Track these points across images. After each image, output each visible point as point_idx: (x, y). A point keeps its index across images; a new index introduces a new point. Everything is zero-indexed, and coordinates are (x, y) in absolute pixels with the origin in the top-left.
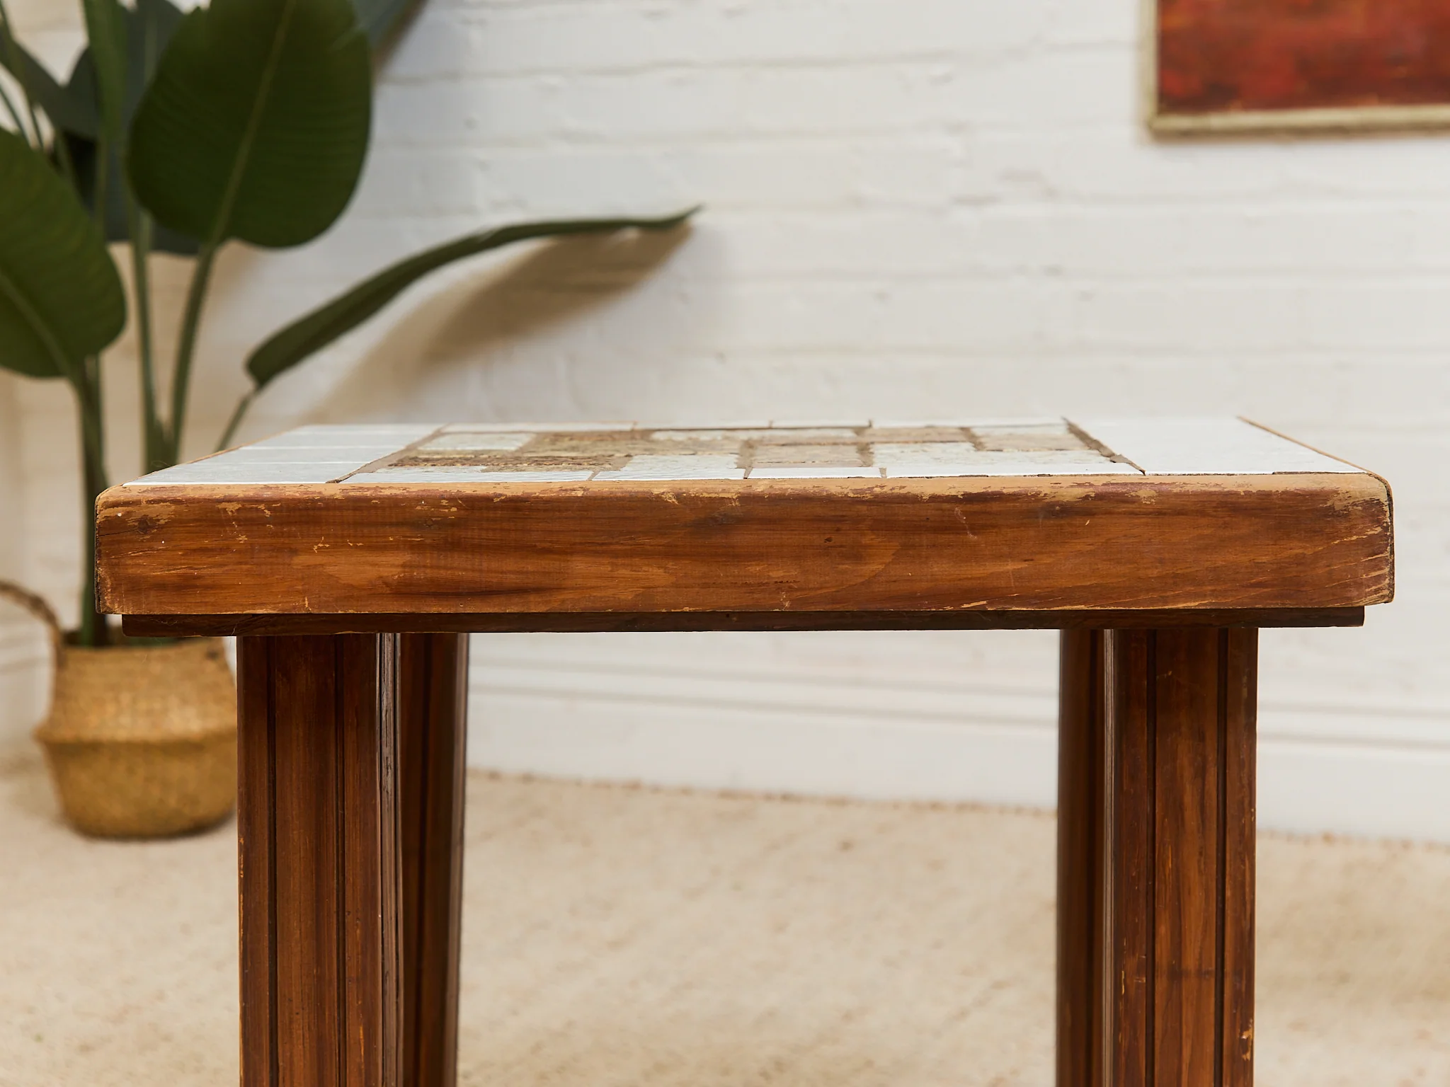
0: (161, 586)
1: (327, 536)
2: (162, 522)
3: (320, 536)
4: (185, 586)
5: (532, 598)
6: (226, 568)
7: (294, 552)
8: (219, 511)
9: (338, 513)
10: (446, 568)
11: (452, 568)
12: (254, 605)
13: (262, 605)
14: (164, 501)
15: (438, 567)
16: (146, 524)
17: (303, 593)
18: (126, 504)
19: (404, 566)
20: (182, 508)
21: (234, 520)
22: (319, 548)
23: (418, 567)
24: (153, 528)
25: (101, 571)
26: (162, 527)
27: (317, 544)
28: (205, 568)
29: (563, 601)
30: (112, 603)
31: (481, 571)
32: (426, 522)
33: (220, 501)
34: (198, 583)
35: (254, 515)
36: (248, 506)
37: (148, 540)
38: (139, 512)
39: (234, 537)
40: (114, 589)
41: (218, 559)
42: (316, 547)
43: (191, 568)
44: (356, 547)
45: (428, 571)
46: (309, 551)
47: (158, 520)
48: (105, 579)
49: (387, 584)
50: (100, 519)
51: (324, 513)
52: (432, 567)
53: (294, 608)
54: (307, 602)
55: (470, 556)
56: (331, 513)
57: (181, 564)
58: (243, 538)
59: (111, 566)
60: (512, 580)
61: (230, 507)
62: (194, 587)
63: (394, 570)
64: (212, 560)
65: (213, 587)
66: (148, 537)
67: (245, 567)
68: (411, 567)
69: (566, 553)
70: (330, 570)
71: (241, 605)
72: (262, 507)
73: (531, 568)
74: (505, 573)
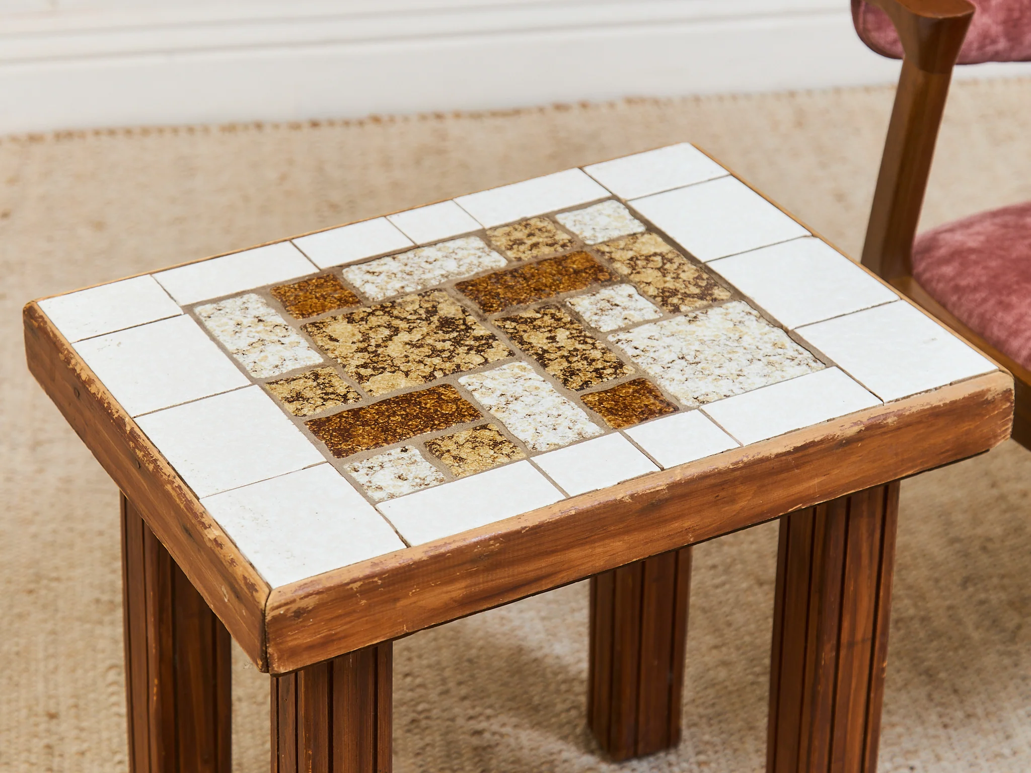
0: (310, 648)
1: (418, 584)
2: (310, 608)
3: (414, 585)
4: (326, 642)
5: (543, 582)
6: (353, 623)
7: (397, 600)
8: (348, 590)
9: (425, 569)
10: (492, 581)
11: (496, 580)
12: (371, 640)
13: (377, 638)
14: (311, 594)
15: (487, 582)
16: (299, 613)
17: (402, 623)
18: (286, 604)
19: (465, 587)
20: (325, 596)
21: (358, 593)
22: (413, 593)
23: (475, 585)
24: (304, 613)
25: (270, 650)
26: (310, 611)
27: (411, 591)
28: (339, 628)
29: (562, 578)
30: (279, 667)
31: (513, 576)
32: (480, 557)
33: (348, 584)
34: (334, 638)
35: (371, 586)
36: (366, 581)
37: (301, 622)
38: (294, 607)
39: (357, 603)
40: (279, 659)
41: (348, 619)
42: (410, 593)
43: (329, 631)
44: (436, 585)
45: (481, 585)
46: (406, 596)
47: (308, 608)
48: (273, 654)
49: (455, 601)
50: (268, 618)
51: (416, 571)
52: (483, 583)
53: (397, 633)
54: (405, 628)
55: (507, 569)
56: (420, 570)
57: (323, 630)
58: (363, 602)
59: (277, 644)
60: (532, 575)
61: (355, 586)
62: (333, 641)
63: (460, 591)
64: (343, 621)
65: (345, 637)
66: (301, 620)
67: (365, 619)
68: (471, 586)
69: (565, 550)
70: (420, 603)
71: (363, 642)
72: (376, 579)
73: (543, 565)
74: (528, 572)
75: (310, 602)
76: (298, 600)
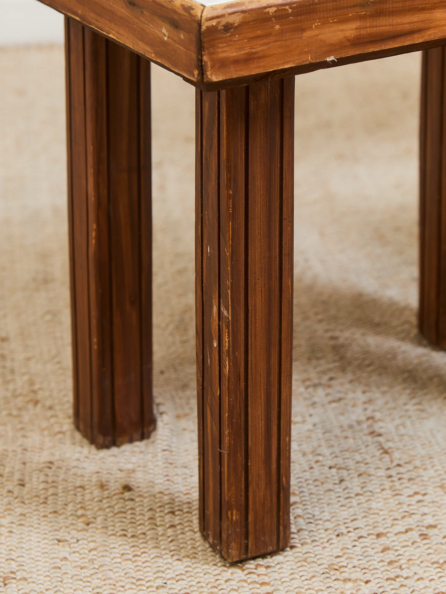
0: (236, 62)
1: (319, 19)
2: (236, 25)
3: (316, 19)
4: (249, 59)
5: (416, 36)
6: (270, 45)
7: (303, 30)
8: (265, 13)
9: (325, 5)
10: (376, 26)
11: (379, 26)
12: (283, 64)
13: (288, 62)
14: (237, 12)
15: (373, 27)
16: (228, 27)
17: (307, 53)
18: (218, 17)
19: (356, 29)
20: (247, 15)
21: (273, 17)
22: (316, 26)
23: (364, 28)
24: (231, 28)
25: (205, 58)
26: (236, 27)
27: (314, 24)
28: (259, 48)
29: (430, 35)
30: (211, 75)
31: (393, 25)
32: (367, 3)
33: (265, 8)
34: (255, 56)
35: (284, 13)
36: (280, 8)
37: (229, 36)
38: (224, 21)
39: (273, 27)
40: (212, 67)
41: (265, 41)
42: (314, 26)
43: (251, 48)
44: (334, 22)
45: (368, 29)
46: (311, 28)
47: (234, 24)
48: (207, 62)
49: (348, 40)
50: (204, 28)
51: (318, 6)
52: (370, 27)
53: (303, 61)
54: (310, 57)
55: (388, 18)
56: (322, 6)
57: (246, 47)
58: (277, 27)
59: (210, 54)
60: (407, 27)
61: (272, 10)
62: (253, 59)
63: (352, 32)
64: (262, 42)
65: (263, 57)
66: (229, 34)
67: (279, 43)
68: (360, 28)
69: (432, 9)
70: (320, 37)
71: (277, 65)
72: (287, 7)
73: (416, 20)
74: (404, 24)
75: (236, 20)
76: (227, 15)
